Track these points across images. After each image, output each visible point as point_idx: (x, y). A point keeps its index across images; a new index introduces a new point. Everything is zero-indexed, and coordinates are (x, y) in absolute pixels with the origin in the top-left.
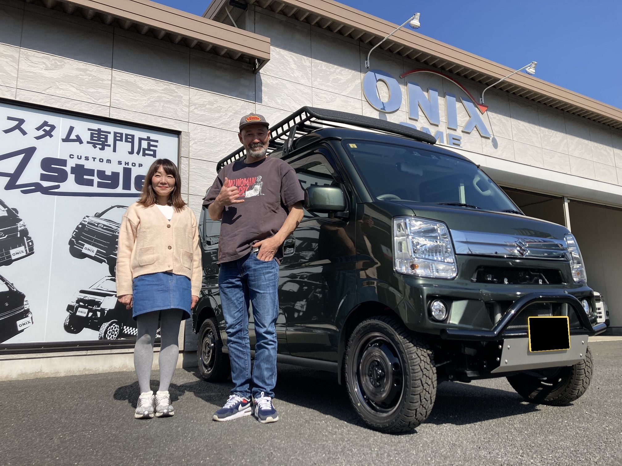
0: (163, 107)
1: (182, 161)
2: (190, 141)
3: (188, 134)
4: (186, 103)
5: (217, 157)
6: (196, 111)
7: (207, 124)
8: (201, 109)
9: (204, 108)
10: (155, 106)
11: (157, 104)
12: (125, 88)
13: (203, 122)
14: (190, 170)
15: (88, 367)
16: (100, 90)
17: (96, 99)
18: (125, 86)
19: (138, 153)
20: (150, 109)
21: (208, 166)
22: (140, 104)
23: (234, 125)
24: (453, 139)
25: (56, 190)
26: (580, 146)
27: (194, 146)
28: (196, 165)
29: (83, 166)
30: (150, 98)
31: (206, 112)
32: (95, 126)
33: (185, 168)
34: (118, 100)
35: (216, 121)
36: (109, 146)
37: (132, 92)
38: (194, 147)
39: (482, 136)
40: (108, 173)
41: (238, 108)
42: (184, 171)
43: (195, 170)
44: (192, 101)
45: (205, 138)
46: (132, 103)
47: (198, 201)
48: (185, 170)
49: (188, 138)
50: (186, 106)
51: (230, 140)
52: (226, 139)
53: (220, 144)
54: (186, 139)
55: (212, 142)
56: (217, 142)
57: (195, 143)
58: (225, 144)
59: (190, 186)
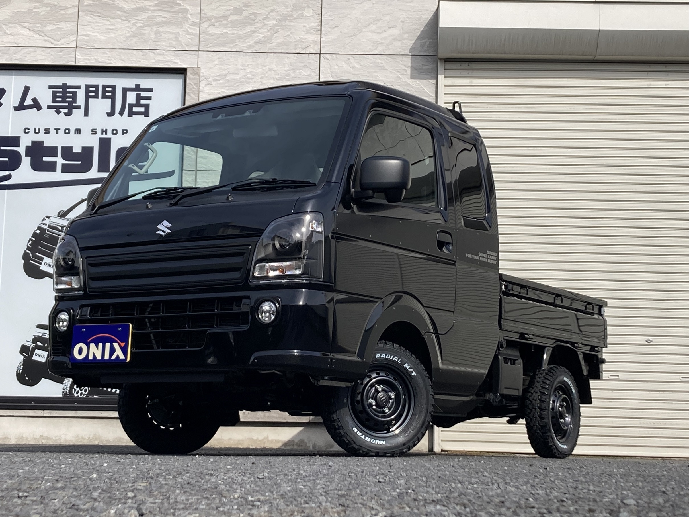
0: (157, 33)
2: (200, 82)
3: (197, 70)
4: (194, 20)
6: (212, 30)
7: (230, 47)
8: (220, 25)
9: (224, 23)
10: (144, 34)
11: (147, 30)
12: (99, 14)
13: (223, 46)
15: (45, 434)
16: (62, 25)
17: (55, 40)
18: (98, 10)
19: (121, 113)
20: (135, 40)
22: (120, 35)
23: (280, 41)
25: (6, 183)
27: (208, 90)
29: (42, 142)
30: (136, 23)
31: (229, 27)
32: (58, 80)
34: (86, 35)
35: (247, 41)
36: (79, 107)
37: (109, 19)
40: (77, 149)
41: (289, 10)
44: (206, 14)
45: (227, 72)
46: (108, 36)
49: (197, 77)
50: (194, 24)
51: (271, 70)
52: (264, 68)
53: (252, 79)
54: (194, 79)
55: (238, 77)
56: (248, 76)
57: (209, 84)
58: (261, 78)
59: (198, 156)
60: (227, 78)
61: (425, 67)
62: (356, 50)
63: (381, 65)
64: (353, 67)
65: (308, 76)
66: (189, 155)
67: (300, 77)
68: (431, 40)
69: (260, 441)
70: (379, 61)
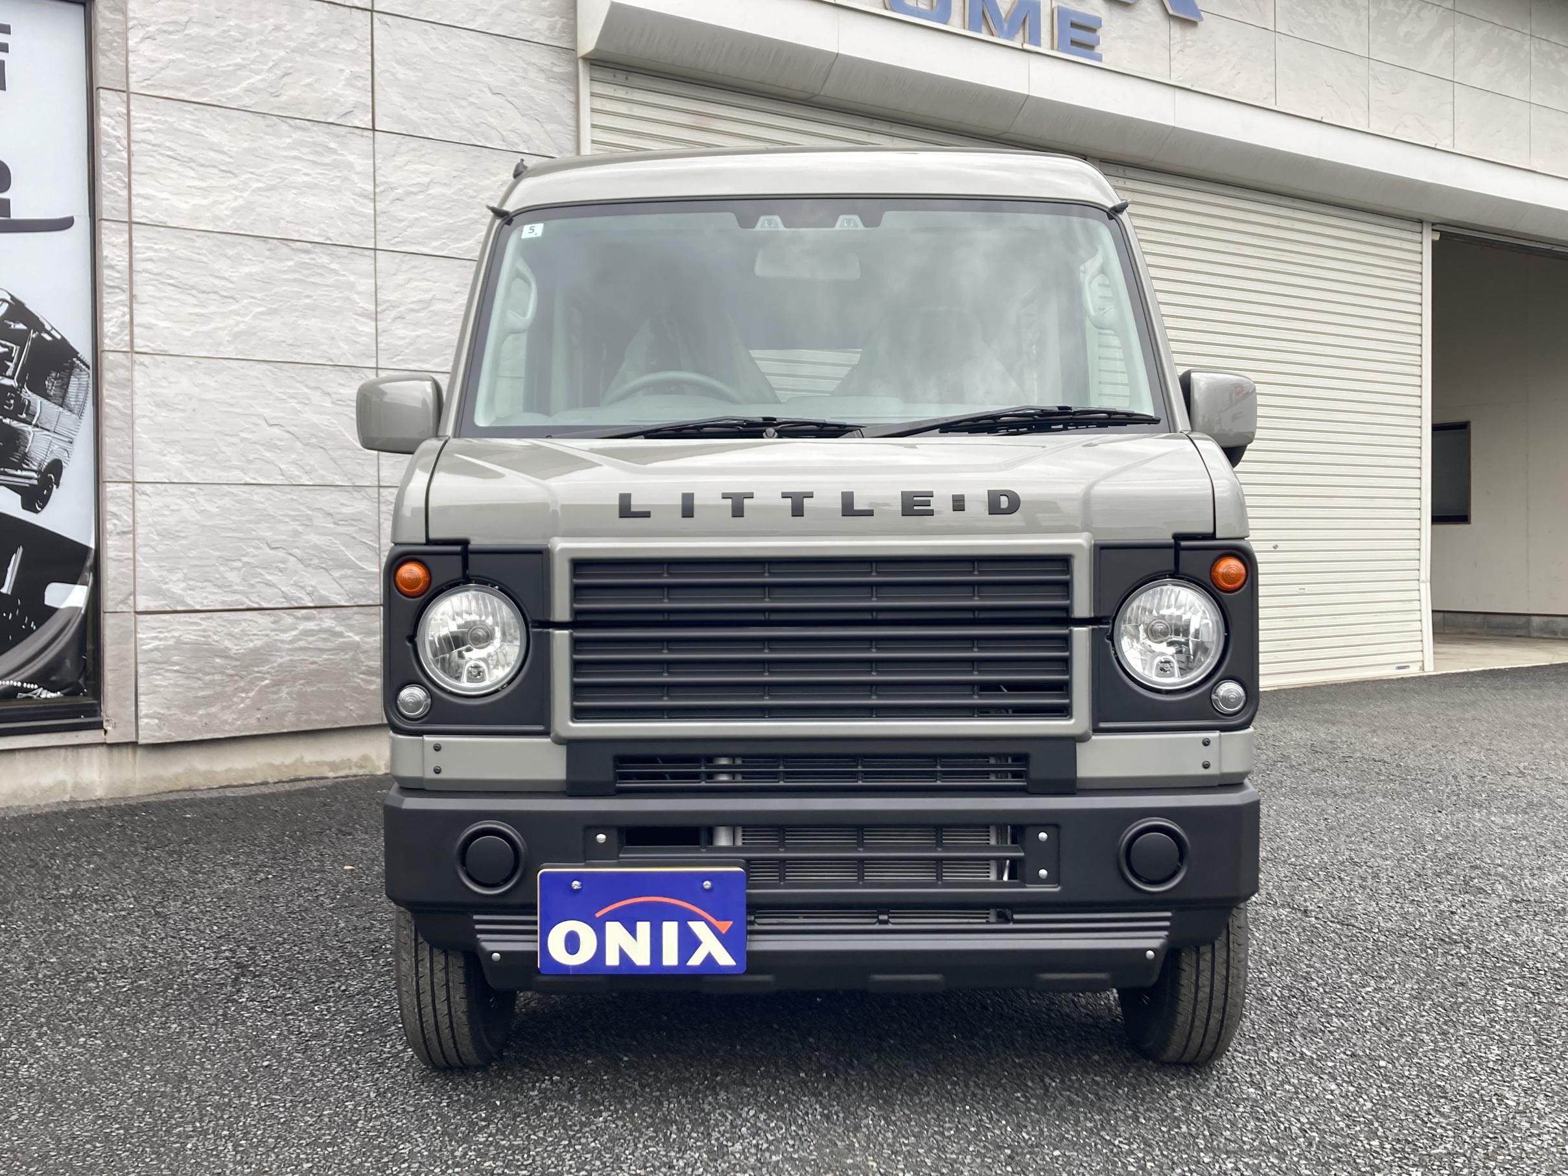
1: (102, 103)
2: (127, 30)
3: (119, 3)
5: (230, 87)
14: (134, 136)
21: (198, 121)
24: (1073, 25)
26: (1496, 50)
27: (146, 49)
28: (155, 118)
33: (113, 128)
38: (148, 53)
39: (1171, 17)
42: (113, 141)
43: (150, 137)
45: (185, 18)
47: (164, 247)
48: (117, 138)
49: (120, 17)
51: (277, 28)
52: (265, 22)
53: (241, 41)
54: (114, 21)
55: (212, 33)
56: (232, 33)
57: (149, 38)
58: (260, 43)
59: (133, 192)
60: (187, 32)
61: (556, 69)
62: (438, 16)
63: (484, 52)
64: (433, 49)
65: (352, 51)
66: (115, 189)
67: (336, 51)
68: (565, 20)
69: (286, 766)
70: (478, 43)
